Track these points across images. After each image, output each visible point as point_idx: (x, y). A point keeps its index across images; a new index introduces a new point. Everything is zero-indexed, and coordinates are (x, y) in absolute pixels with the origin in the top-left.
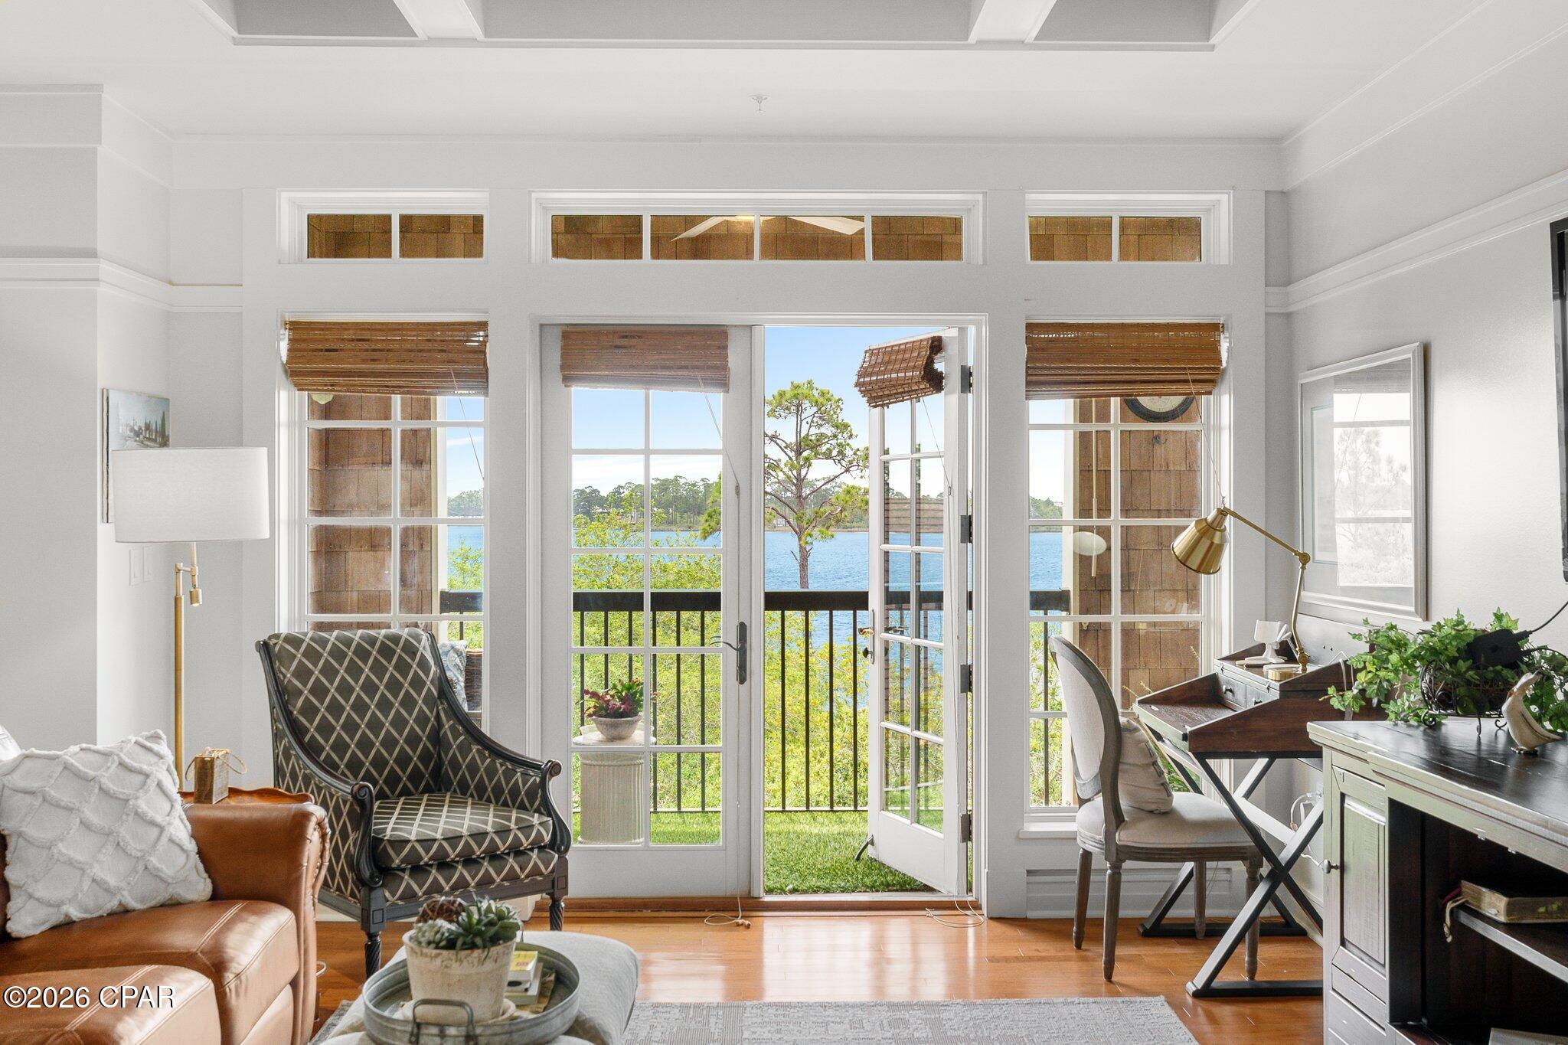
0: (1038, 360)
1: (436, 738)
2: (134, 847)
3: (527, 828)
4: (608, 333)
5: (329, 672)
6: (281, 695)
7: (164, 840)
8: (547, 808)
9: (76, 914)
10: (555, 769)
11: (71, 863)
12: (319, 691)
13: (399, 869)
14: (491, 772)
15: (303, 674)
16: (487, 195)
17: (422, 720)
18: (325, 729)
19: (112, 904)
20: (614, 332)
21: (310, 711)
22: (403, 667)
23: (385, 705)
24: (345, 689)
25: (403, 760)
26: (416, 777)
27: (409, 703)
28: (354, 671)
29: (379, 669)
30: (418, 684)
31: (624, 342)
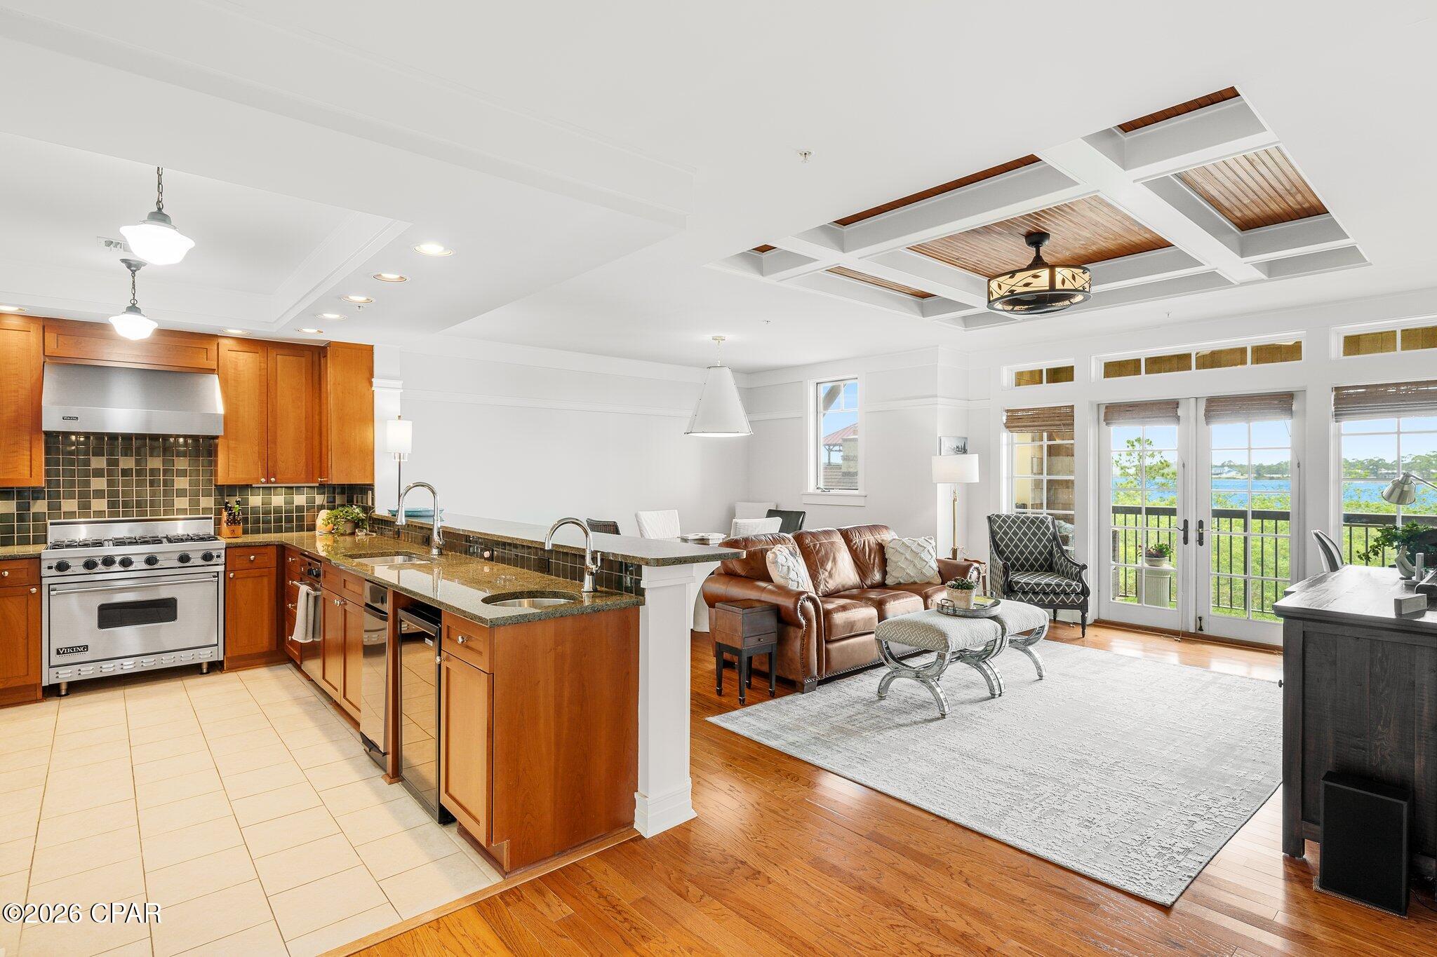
0: (1340, 404)
1: (1051, 553)
2: (919, 566)
3: (1069, 585)
4: (1124, 406)
5: (1010, 527)
6: (993, 534)
7: (927, 566)
8: (1081, 580)
9: (902, 581)
10: (1084, 567)
11: (901, 567)
12: (1006, 533)
13: (1017, 591)
14: (1066, 566)
15: (1000, 527)
16: (1073, 359)
17: (1045, 547)
18: (1007, 546)
19: (912, 580)
20: (1126, 405)
21: (1002, 539)
22: (1039, 528)
23: (1030, 540)
24: (1015, 534)
25: (1036, 560)
26: (1041, 566)
27: (1040, 540)
28: (1019, 528)
29: (1029, 528)
30: (1044, 534)
31: (1131, 409)
